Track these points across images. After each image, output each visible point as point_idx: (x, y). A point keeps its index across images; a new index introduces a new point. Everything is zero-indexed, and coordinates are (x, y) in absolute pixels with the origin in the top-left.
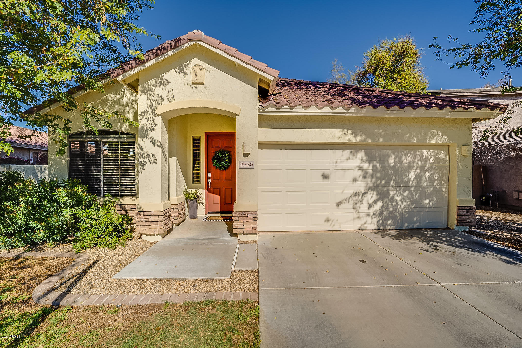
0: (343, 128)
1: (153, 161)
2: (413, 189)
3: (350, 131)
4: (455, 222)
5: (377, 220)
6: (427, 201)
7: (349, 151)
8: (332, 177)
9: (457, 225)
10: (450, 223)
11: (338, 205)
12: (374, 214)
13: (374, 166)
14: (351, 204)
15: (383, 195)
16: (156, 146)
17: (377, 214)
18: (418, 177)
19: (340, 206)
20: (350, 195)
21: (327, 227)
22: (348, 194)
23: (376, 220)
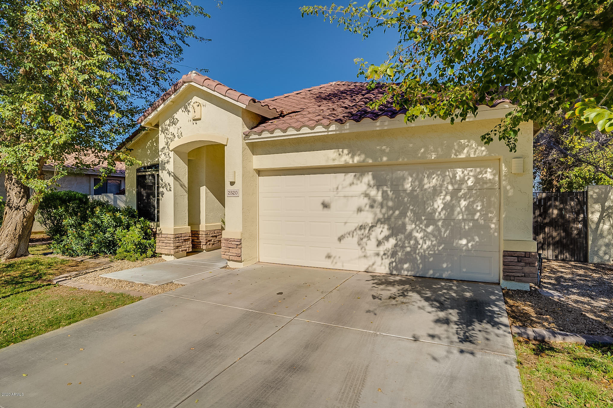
0: (337, 148)
1: (168, 189)
2: (440, 223)
3: (346, 151)
4: (501, 275)
5: (389, 262)
7: (353, 174)
8: (333, 205)
9: (504, 279)
11: (340, 239)
12: (385, 254)
13: (384, 192)
14: (356, 239)
15: (395, 231)
16: (171, 176)
17: (389, 254)
18: (449, 207)
19: (342, 241)
20: (354, 228)
21: (328, 264)
22: (351, 227)
23: (387, 261)
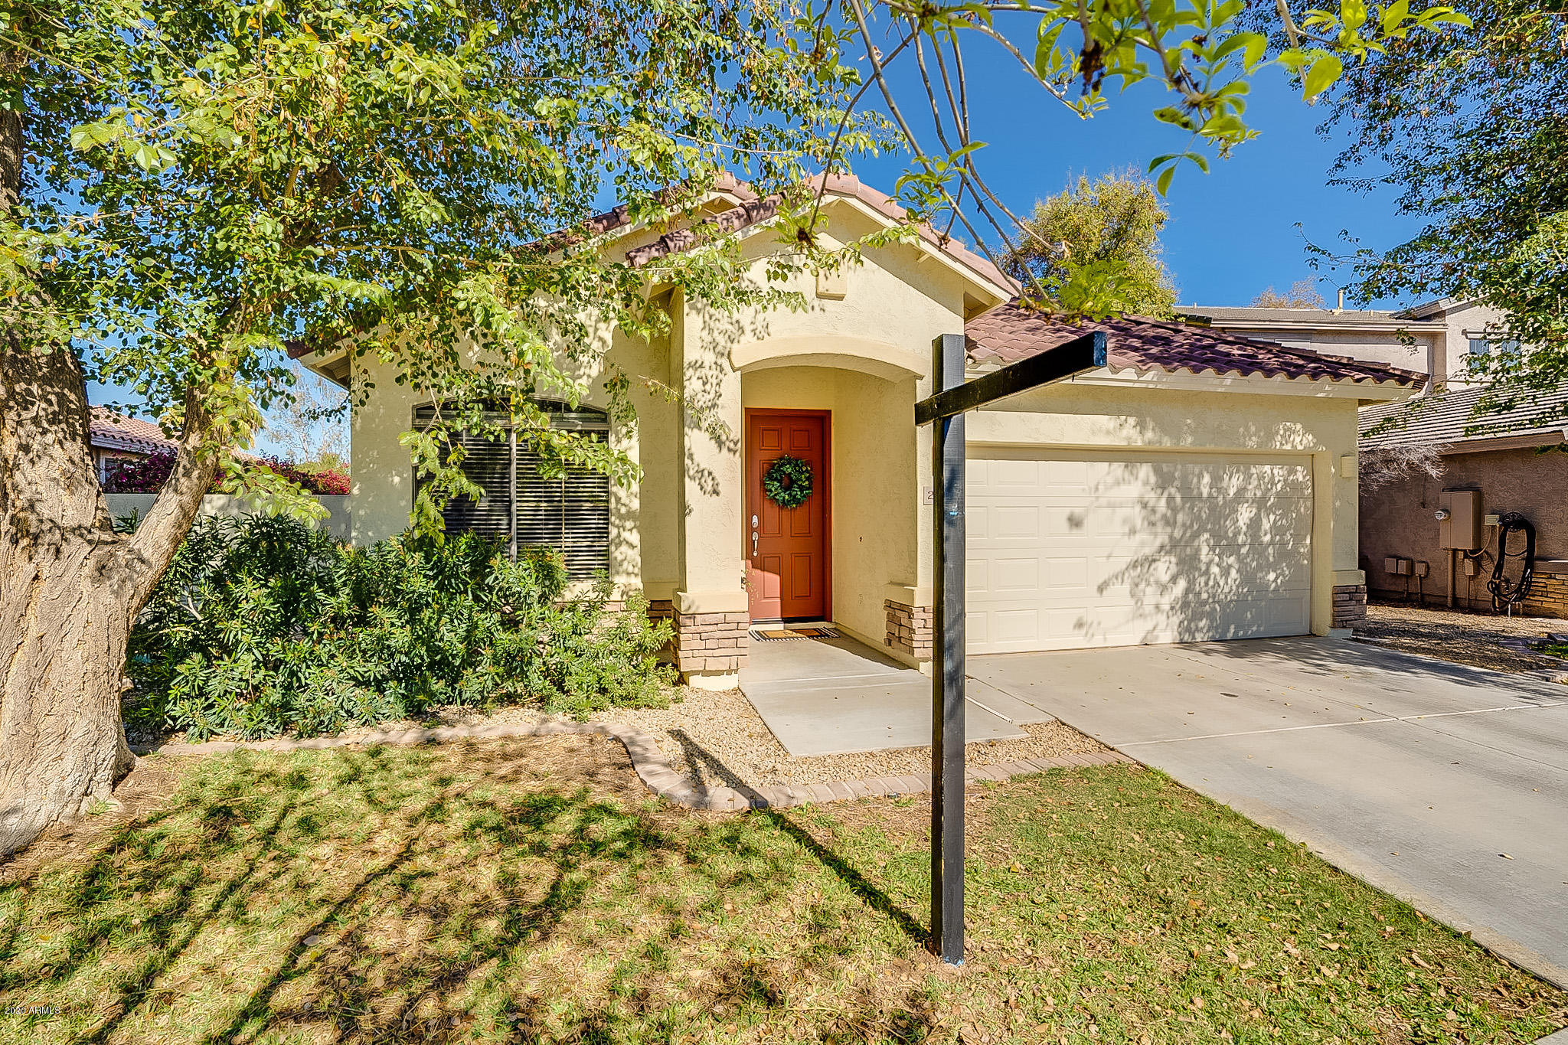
0: (1120, 413)
1: (709, 488)
2: (1245, 550)
3: (1132, 421)
4: (1329, 620)
5: (1178, 622)
6: (1272, 576)
7: (1123, 465)
8: (1088, 523)
9: (1333, 627)
10: (1315, 623)
11: (1101, 589)
12: (1172, 608)
13: (1171, 499)
14: (1127, 587)
15: (1188, 565)
16: (725, 450)
17: (1178, 607)
18: (1255, 524)
19: (1104, 592)
20: (1125, 567)
21: (1078, 641)
22: (1121, 563)
23: (1175, 620)
